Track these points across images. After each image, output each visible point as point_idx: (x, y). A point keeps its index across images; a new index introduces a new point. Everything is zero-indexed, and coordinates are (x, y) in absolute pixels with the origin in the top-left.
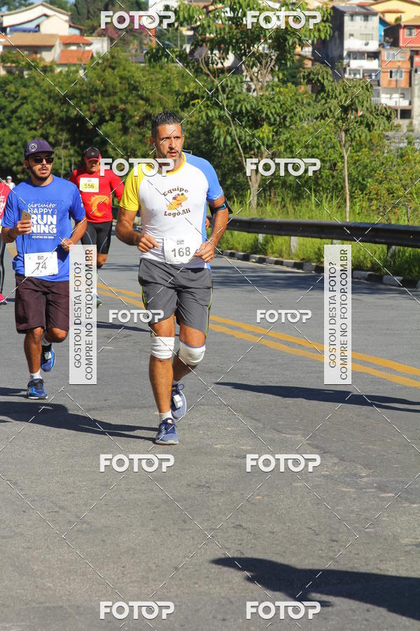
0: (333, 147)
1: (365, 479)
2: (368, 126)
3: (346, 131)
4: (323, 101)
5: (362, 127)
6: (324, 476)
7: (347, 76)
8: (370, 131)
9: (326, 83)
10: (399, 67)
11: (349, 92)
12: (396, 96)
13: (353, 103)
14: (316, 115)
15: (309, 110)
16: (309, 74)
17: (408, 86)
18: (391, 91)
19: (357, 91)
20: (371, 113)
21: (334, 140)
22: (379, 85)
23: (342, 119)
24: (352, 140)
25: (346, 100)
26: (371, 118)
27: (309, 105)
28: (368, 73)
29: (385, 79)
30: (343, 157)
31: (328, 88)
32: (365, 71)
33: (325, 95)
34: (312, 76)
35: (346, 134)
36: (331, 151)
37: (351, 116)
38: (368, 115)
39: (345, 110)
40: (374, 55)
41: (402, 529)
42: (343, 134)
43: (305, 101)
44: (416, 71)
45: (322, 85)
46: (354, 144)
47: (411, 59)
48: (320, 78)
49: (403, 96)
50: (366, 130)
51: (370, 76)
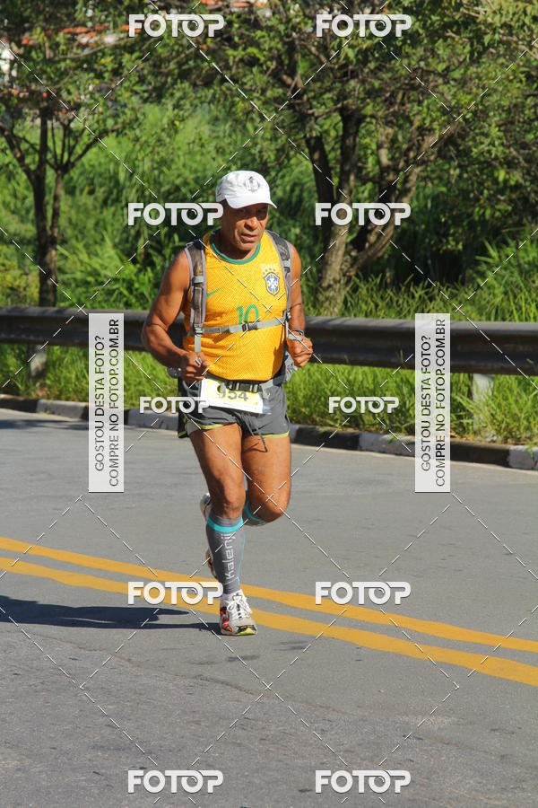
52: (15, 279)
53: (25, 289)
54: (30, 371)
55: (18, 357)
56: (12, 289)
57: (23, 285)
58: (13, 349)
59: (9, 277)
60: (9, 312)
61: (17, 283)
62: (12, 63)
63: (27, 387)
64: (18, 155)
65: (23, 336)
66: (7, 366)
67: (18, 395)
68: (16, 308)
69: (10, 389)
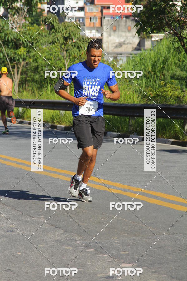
0: (60, 59)
1: (78, 242)
2: (78, 48)
3: (67, 50)
4: (54, 34)
5: (75, 48)
6: (56, 241)
7: (66, 20)
8: (79, 50)
9: (55, 24)
10: (95, 16)
11: (68, 29)
12: (94, 31)
13: (70, 36)
14: (50, 42)
15: (46, 39)
16: (45, 19)
17: (100, 26)
18: (91, 29)
19: (72, 29)
20: (80, 41)
21: (60, 56)
22: (84, 25)
23: (64, 44)
24: (70, 56)
25: (66, 34)
26: (80, 44)
27: (46, 36)
28: (78, 19)
29: (87, 22)
30: (65, 65)
31: (56, 27)
32: (76, 18)
33: (55, 31)
34: (47, 20)
35: (66, 52)
36: (58, 62)
37: (69, 42)
38: (78, 42)
39: (66, 39)
40: (81, 9)
41: (98, 269)
42: (65, 52)
43: (43, 34)
44: (104, 18)
45: (53, 25)
46: (71, 57)
47: (102, 11)
48: (51, 21)
49: (98, 31)
50: (77, 50)
51: (79, 20)
52: (179, 94)
53: (183, 97)
54: (185, 130)
55: (180, 125)
56: (178, 97)
57: (182, 96)
58: (178, 121)
59: (177, 93)
60: (177, 106)
61: (180, 95)
62: (181, 7)
63: (183, 137)
64: (182, 44)
65: (182, 116)
66: (175, 128)
67: (179, 140)
68: (180, 105)
69: (176, 137)
